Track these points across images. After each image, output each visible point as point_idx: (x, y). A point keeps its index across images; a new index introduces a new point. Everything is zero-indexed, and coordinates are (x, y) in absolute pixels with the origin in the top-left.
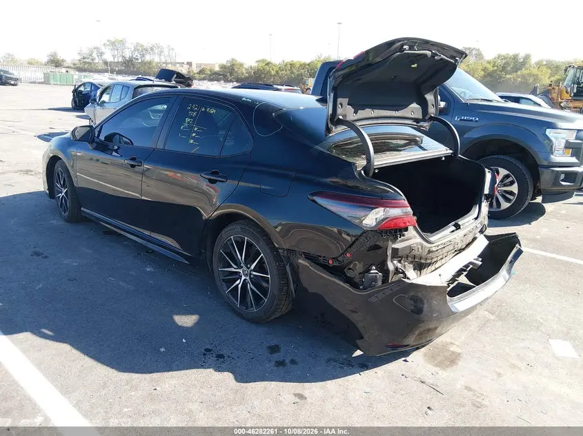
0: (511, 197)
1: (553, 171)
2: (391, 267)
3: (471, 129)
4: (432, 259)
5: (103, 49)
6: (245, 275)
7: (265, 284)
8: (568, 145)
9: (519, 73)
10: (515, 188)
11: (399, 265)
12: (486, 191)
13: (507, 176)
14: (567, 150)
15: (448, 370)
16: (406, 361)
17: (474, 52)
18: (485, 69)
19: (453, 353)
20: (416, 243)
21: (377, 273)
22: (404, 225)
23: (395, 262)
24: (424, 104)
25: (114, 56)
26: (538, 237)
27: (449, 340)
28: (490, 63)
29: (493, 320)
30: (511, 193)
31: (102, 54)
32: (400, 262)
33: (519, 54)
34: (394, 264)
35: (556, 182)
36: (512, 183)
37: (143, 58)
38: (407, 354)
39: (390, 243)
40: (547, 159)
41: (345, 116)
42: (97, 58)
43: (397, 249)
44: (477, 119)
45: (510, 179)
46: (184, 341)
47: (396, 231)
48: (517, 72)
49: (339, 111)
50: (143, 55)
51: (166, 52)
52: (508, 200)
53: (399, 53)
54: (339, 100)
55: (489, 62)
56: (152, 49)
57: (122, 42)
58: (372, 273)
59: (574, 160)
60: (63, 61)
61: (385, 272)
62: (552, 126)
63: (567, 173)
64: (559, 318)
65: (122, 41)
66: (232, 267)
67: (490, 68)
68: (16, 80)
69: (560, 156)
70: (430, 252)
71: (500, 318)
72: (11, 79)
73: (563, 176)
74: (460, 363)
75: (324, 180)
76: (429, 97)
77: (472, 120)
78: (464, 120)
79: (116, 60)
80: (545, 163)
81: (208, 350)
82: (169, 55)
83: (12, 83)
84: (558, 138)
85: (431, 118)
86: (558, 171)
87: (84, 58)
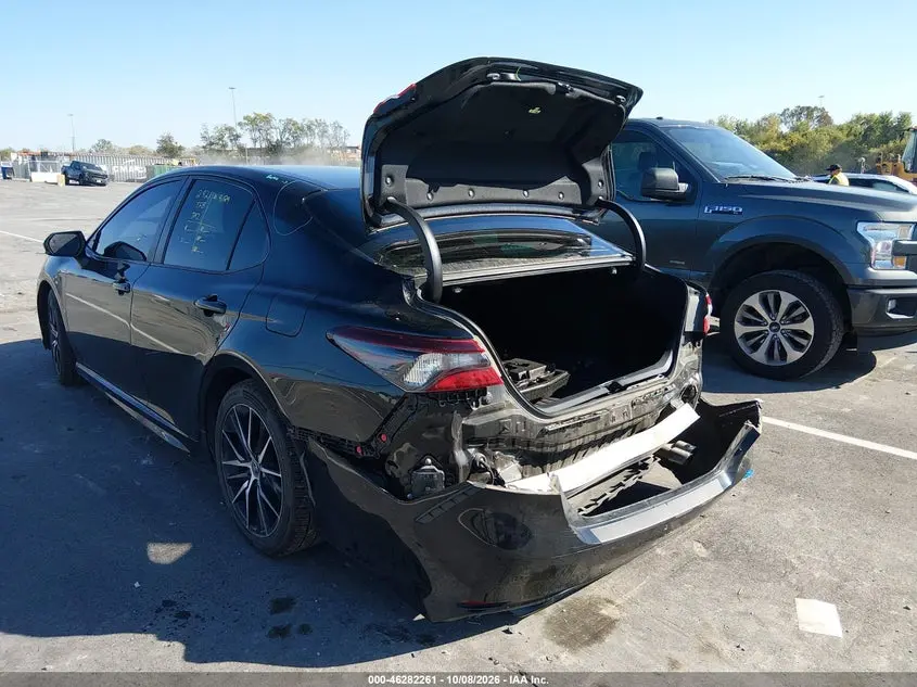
0: (803, 342)
1: (874, 295)
2: (461, 457)
3: (732, 226)
4: (556, 445)
5: (239, 130)
6: (255, 471)
7: (276, 487)
8: (898, 250)
9: (891, 144)
10: (808, 326)
11: (480, 456)
12: (689, 326)
13: (794, 306)
14: (899, 259)
15: (582, 651)
16: (507, 632)
17: (815, 114)
18: (833, 140)
19: (605, 618)
20: (511, 417)
21: (433, 470)
22: (477, 384)
23: (471, 451)
24: (583, 180)
25: (255, 141)
26: (847, 410)
27: (605, 594)
28: (841, 130)
29: (703, 559)
30: (805, 335)
31: (238, 136)
32: (481, 450)
33: (890, 114)
34: (468, 454)
35: (880, 314)
36: (804, 317)
37: (297, 143)
38: (513, 618)
39: (456, 415)
40: (863, 273)
41: (401, 198)
42: (230, 144)
43: (472, 427)
44: (741, 210)
45: (800, 311)
46: (137, 585)
47: (463, 395)
48: (887, 142)
49: (387, 187)
50: (296, 138)
51: (331, 131)
52: (798, 347)
53: (479, 86)
54: (386, 168)
55: (840, 128)
56: (309, 128)
57: (267, 119)
58: (424, 470)
59: (910, 275)
60: (180, 148)
61: (451, 468)
62: (869, 218)
63: (900, 299)
64: (831, 557)
65: (265, 117)
66: (236, 458)
67: (843, 137)
68: (105, 176)
69: (885, 270)
70: (544, 432)
71: (718, 555)
72: (97, 175)
73: (891, 305)
74: (609, 639)
75: (354, 306)
76: (593, 168)
77: (731, 212)
78: (719, 212)
79: (258, 146)
80: (859, 282)
81: (167, 603)
82: (335, 137)
83: (99, 181)
84: (879, 238)
85: (600, 205)
86: (882, 295)
87: (212, 144)
